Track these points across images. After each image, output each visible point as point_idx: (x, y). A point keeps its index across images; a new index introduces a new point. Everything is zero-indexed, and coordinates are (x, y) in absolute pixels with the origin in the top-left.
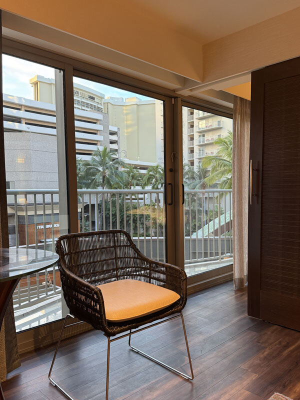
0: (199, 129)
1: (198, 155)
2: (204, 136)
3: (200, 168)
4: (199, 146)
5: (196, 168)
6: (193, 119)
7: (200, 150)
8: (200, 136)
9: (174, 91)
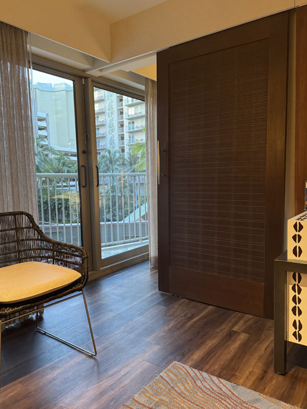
0: (129, 116)
1: (128, 141)
2: (133, 123)
3: (130, 155)
4: (130, 132)
5: (126, 156)
6: (122, 105)
7: (129, 137)
8: (129, 123)
9: (84, 71)
